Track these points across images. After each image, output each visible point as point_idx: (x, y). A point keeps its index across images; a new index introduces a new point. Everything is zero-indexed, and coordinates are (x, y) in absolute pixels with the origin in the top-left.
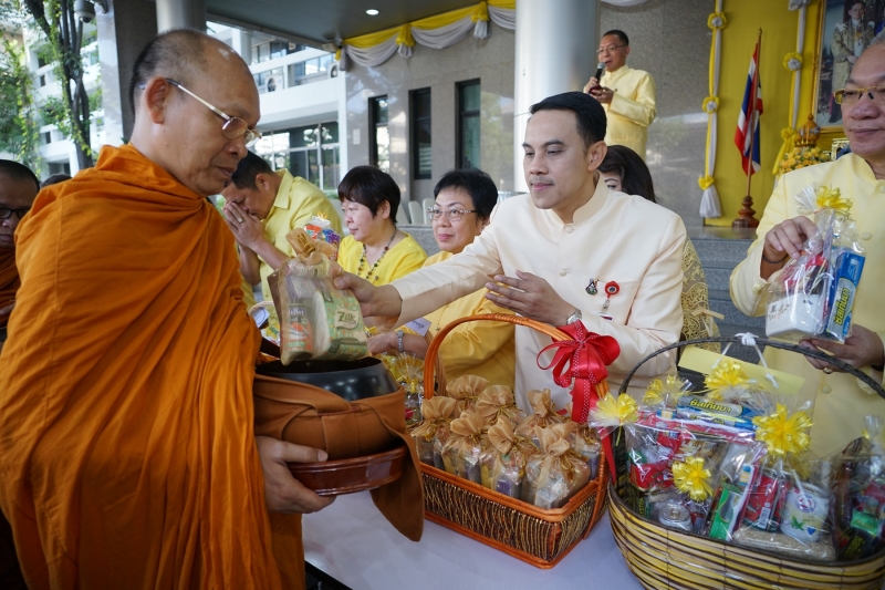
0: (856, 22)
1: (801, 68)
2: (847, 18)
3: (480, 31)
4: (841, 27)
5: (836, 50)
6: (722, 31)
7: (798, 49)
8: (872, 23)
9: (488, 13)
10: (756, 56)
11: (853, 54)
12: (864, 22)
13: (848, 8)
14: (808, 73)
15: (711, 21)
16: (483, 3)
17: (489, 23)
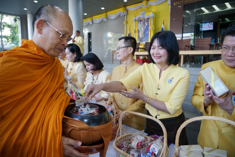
0: (142, 25)
1: (135, 32)
2: (141, 24)
3: (91, 23)
4: (140, 25)
5: (140, 30)
6: (126, 25)
7: (135, 29)
8: (144, 25)
9: (92, 20)
10: (130, 30)
11: (142, 30)
12: (143, 25)
13: (141, 22)
14: (136, 33)
15: (124, 23)
16: (91, 18)
17: (93, 22)
